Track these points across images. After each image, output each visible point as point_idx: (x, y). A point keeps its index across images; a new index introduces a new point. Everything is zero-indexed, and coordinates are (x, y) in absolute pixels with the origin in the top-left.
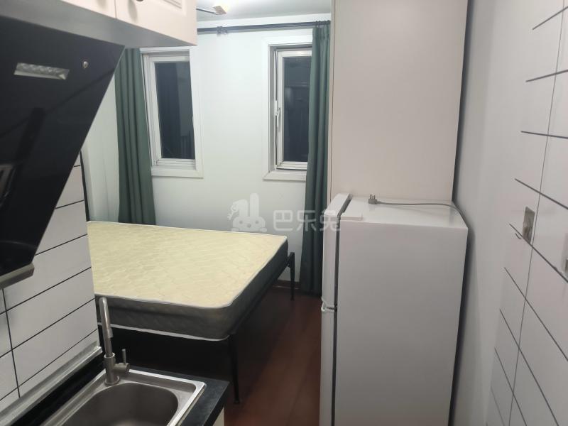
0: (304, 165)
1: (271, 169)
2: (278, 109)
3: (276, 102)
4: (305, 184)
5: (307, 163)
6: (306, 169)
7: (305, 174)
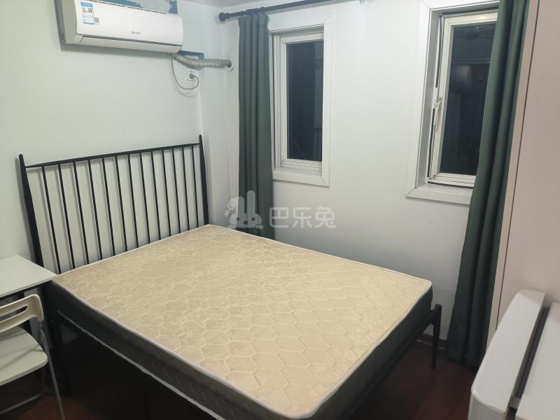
0: (470, 180)
1: (420, 182)
2: (439, 99)
3: (435, 89)
4: (468, 209)
5: (474, 177)
6: (473, 186)
7: (469, 193)
